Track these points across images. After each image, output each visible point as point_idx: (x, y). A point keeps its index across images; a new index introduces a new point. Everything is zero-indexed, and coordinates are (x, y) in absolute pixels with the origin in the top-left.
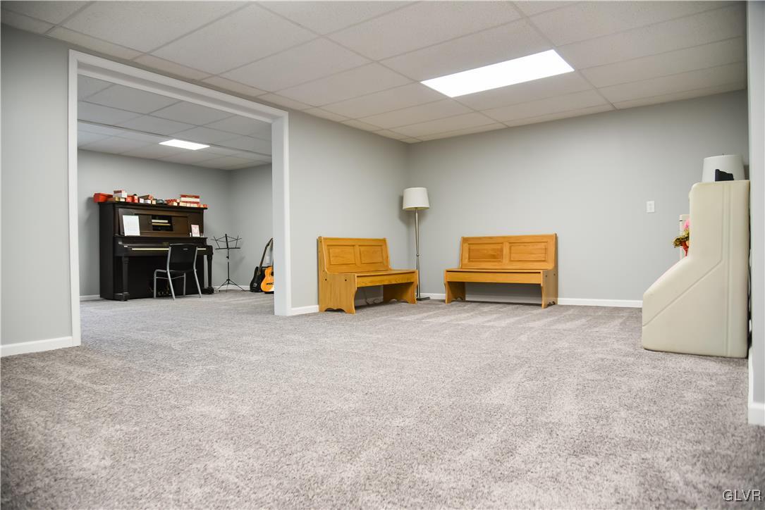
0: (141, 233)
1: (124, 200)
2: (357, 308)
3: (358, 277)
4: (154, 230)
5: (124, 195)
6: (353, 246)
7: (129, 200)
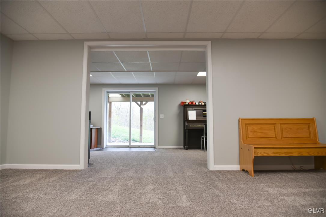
0: (196, 118)
1: (188, 104)
2: (255, 172)
3: (255, 148)
4: (203, 117)
5: (188, 101)
6: (275, 124)
7: (190, 103)
